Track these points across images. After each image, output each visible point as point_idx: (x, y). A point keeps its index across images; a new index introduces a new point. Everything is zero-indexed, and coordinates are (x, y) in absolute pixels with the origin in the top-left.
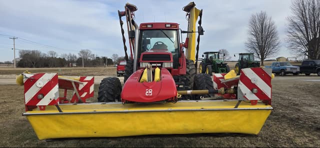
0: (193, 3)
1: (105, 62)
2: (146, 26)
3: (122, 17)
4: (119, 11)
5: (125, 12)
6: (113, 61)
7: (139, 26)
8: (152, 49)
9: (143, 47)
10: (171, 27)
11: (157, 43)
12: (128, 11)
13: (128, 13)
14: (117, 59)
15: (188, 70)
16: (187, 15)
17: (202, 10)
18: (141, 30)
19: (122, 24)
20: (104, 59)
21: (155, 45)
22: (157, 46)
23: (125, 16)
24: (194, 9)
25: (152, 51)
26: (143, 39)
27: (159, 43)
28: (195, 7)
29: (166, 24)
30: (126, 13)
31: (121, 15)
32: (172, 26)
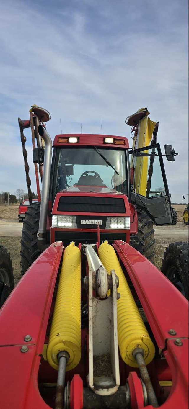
0: (146, 109)
1: (6, 199)
2: (66, 140)
3: (24, 129)
4: (19, 119)
5: (30, 121)
6: (17, 198)
7: (53, 140)
8: (76, 185)
9: (59, 181)
10: (114, 143)
11: (85, 173)
12: (34, 119)
13: (35, 124)
14: (22, 195)
15: (140, 225)
16: (134, 130)
17: (158, 123)
18: (57, 148)
19: (23, 141)
20: (6, 195)
21: (82, 177)
22: (85, 179)
23: (30, 129)
24: (147, 120)
25: (77, 189)
26: (59, 164)
27: (89, 174)
28: (148, 116)
29: (104, 137)
30: (32, 122)
31: (23, 126)
32: (117, 142)
